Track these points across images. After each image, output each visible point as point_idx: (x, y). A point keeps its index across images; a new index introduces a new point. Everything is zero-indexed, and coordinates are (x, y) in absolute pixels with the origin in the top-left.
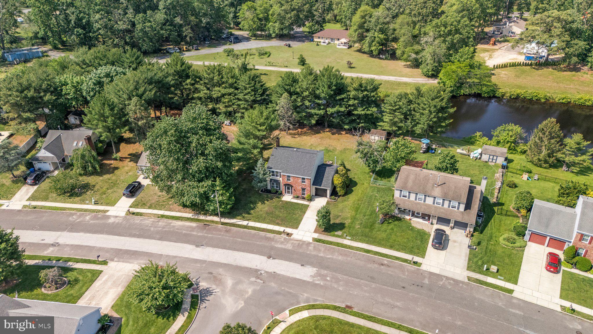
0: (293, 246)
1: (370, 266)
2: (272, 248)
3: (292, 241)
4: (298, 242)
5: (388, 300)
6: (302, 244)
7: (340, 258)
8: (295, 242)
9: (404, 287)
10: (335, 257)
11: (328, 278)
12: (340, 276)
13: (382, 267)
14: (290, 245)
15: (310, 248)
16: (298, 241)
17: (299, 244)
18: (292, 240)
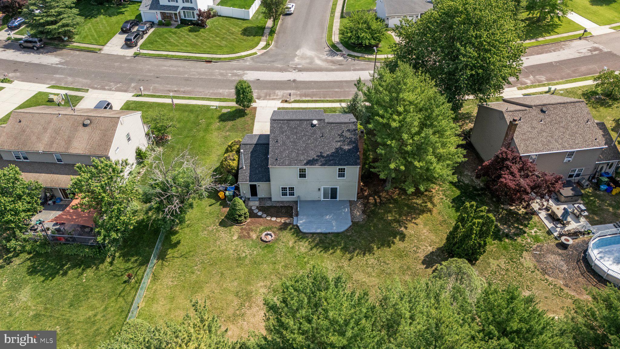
0: (275, 93)
1: (189, 89)
2: (296, 88)
3: (278, 97)
4: (271, 98)
5: (175, 69)
6: (267, 97)
7: (221, 91)
8: (275, 97)
9: (158, 77)
10: (227, 91)
11: (230, 75)
12: (220, 77)
13: (176, 89)
14: (279, 94)
15: (256, 94)
16: (273, 99)
17: (270, 96)
18: (279, 99)
